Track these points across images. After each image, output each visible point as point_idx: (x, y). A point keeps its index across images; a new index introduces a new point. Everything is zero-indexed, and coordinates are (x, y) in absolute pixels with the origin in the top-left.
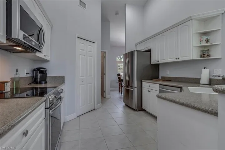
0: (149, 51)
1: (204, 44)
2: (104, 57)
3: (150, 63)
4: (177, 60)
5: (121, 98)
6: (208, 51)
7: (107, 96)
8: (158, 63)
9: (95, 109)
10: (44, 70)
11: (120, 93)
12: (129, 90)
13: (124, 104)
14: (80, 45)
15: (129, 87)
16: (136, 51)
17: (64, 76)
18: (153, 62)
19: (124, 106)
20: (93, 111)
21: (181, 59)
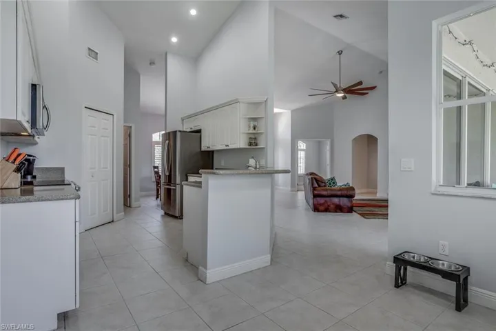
0: (199, 131)
1: (252, 131)
2: (128, 136)
3: (199, 150)
4: (227, 148)
5: (158, 206)
6: (255, 139)
7: (134, 204)
8: (209, 149)
9: (113, 221)
10: (32, 158)
11: (159, 199)
12: (170, 189)
13: (162, 212)
14: (89, 119)
15: (170, 185)
16: (180, 131)
17: (63, 168)
18: (203, 149)
19: (162, 216)
20: (109, 224)
21: (231, 147)
